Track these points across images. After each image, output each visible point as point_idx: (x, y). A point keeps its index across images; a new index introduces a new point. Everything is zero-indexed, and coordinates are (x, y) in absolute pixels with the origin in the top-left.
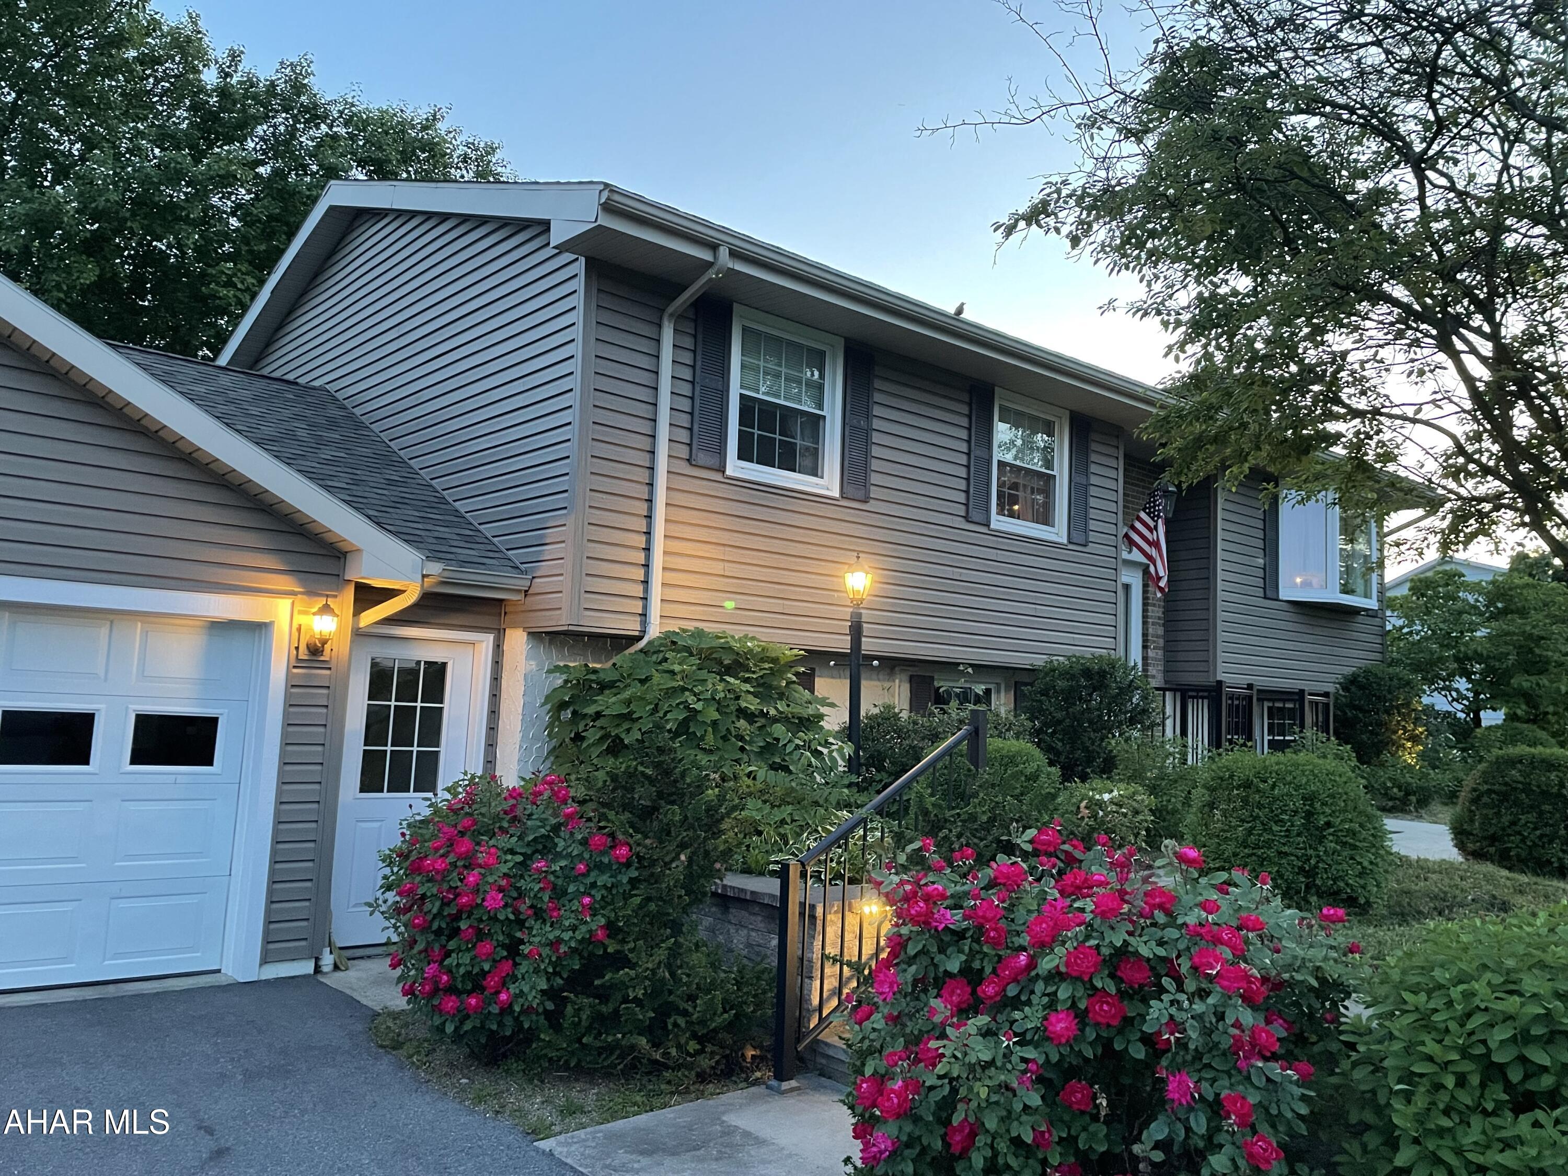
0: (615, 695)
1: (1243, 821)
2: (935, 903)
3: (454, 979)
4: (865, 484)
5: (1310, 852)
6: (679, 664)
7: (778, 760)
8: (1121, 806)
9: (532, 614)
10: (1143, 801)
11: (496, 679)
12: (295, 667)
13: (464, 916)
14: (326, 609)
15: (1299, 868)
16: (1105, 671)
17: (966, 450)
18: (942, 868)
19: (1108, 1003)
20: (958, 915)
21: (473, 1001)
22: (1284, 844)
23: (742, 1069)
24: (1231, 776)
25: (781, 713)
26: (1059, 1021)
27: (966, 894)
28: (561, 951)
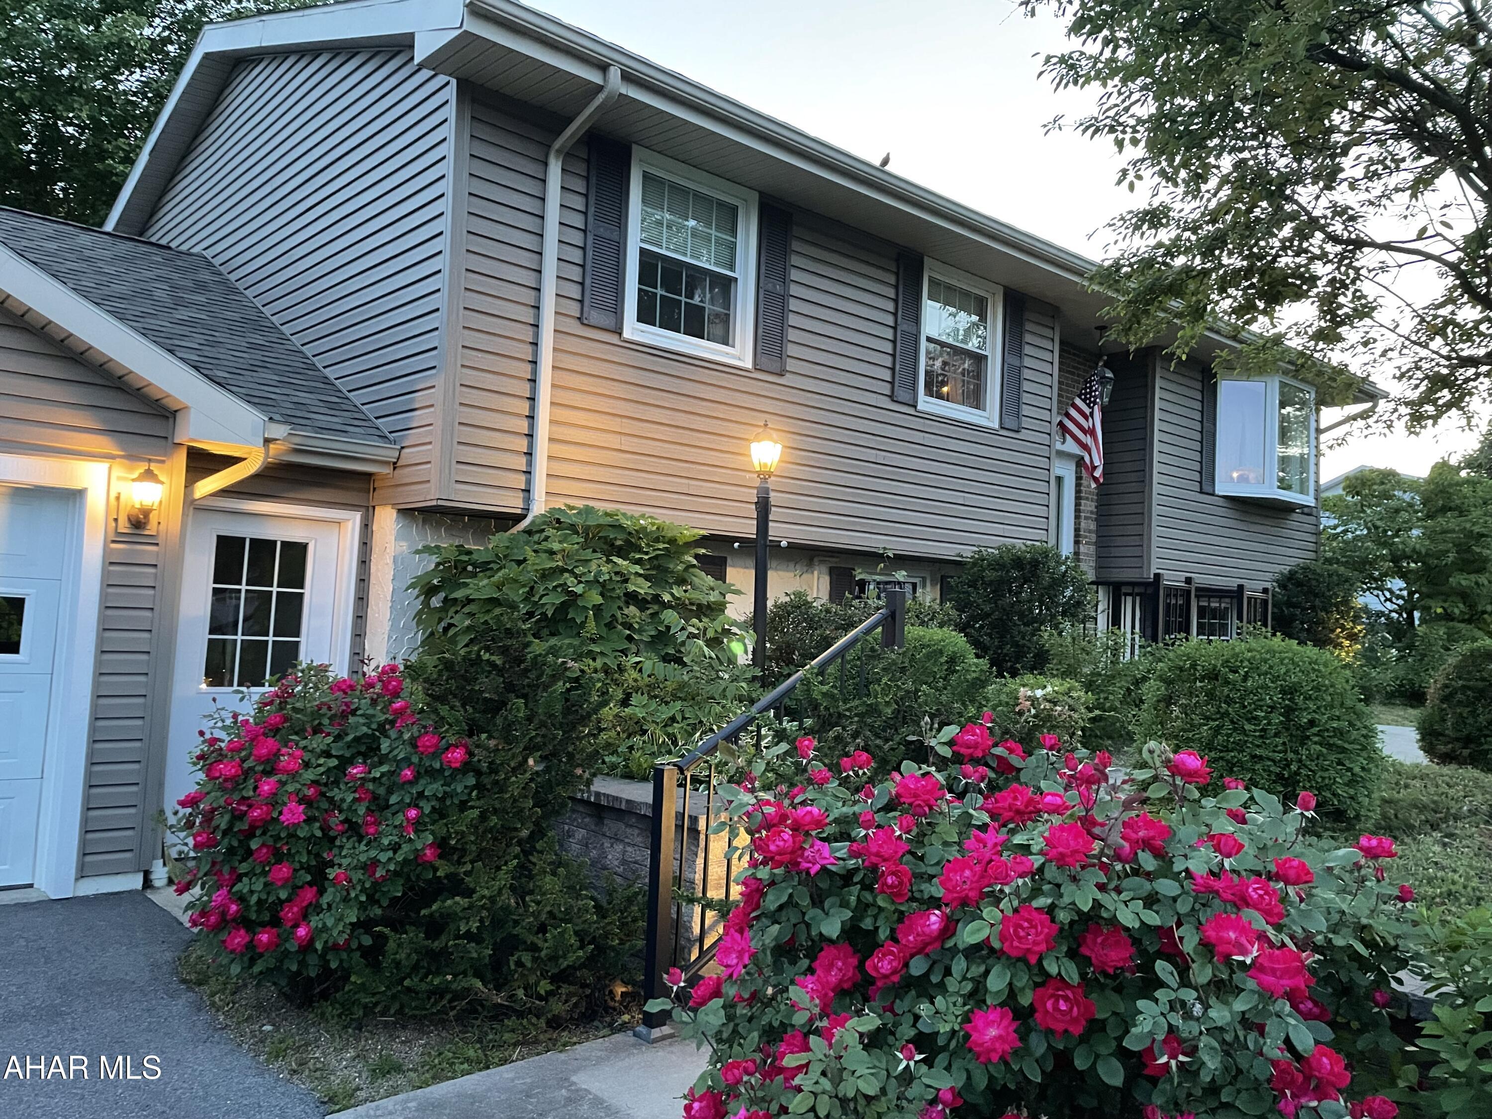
0: (490, 577)
1: (1207, 718)
2: (807, 834)
3: (248, 907)
4: (781, 356)
5: (1291, 755)
6: (560, 542)
7: (672, 652)
8: (1055, 704)
9: (400, 489)
10: (1079, 698)
11: (364, 562)
12: (114, 542)
13: (258, 832)
14: (149, 475)
15: (1277, 775)
16: (1037, 561)
17: (892, 324)
18: (826, 780)
19: (1066, 999)
20: (842, 849)
21: (265, 938)
22: (1258, 746)
23: (607, 1010)
24: (1194, 666)
25: (678, 599)
26: (989, 1024)
27: (855, 820)
28: (378, 875)
